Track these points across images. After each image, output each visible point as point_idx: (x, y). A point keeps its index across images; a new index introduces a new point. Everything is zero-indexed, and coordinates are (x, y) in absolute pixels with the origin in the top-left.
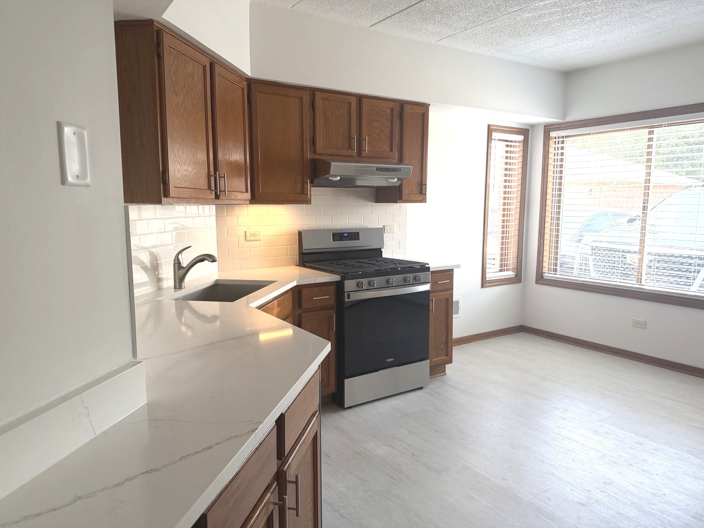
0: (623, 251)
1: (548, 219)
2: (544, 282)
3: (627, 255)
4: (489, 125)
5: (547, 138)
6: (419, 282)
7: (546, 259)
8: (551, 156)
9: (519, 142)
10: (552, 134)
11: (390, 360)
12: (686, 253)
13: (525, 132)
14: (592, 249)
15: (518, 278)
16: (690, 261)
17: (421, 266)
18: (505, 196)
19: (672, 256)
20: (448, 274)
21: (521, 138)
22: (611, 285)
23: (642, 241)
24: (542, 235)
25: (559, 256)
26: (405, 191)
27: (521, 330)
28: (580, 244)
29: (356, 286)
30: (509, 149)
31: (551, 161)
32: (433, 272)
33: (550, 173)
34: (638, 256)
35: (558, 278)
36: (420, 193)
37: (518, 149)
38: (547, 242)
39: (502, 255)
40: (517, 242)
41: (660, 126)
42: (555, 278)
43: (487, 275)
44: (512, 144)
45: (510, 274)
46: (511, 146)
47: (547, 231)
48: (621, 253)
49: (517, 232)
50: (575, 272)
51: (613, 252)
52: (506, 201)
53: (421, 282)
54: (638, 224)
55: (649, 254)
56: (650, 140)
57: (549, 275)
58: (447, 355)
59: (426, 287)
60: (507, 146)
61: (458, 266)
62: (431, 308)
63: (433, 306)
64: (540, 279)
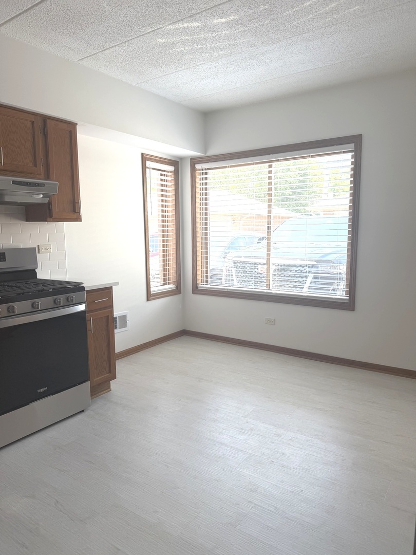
0: (256, 264)
1: (198, 239)
2: (199, 292)
3: (259, 266)
4: (142, 154)
5: (193, 170)
6: (72, 303)
7: (199, 273)
8: (197, 185)
9: (171, 172)
10: (198, 166)
11: (42, 390)
12: (298, 262)
13: (175, 163)
14: (234, 263)
15: (178, 291)
16: (302, 269)
17: (75, 286)
18: (163, 219)
19: (289, 266)
20: (106, 292)
21: (172, 168)
22: (249, 291)
23: (269, 255)
24: (195, 253)
25: (209, 270)
26: (56, 209)
27: (183, 334)
28: (226, 259)
29: (6, 311)
30: (163, 178)
31: (198, 190)
32: (88, 292)
33: (198, 200)
34: (265, 267)
35: (209, 288)
36: (73, 212)
37: (170, 178)
38: (199, 258)
39: (164, 270)
40: (175, 259)
41: (277, 161)
42: (207, 288)
43: (152, 289)
44: (166, 173)
45: (171, 287)
46: (165, 175)
47: (199, 249)
48: (254, 265)
49: (174, 251)
50: (223, 281)
51: (249, 265)
52: (165, 224)
53: (74, 302)
54: (265, 242)
55: (274, 264)
56: (270, 172)
57: (203, 286)
58: (110, 372)
59: (82, 308)
60: (162, 175)
61: (117, 284)
62: (88, 328)
63: (91, 325)
64: (196, 290)
